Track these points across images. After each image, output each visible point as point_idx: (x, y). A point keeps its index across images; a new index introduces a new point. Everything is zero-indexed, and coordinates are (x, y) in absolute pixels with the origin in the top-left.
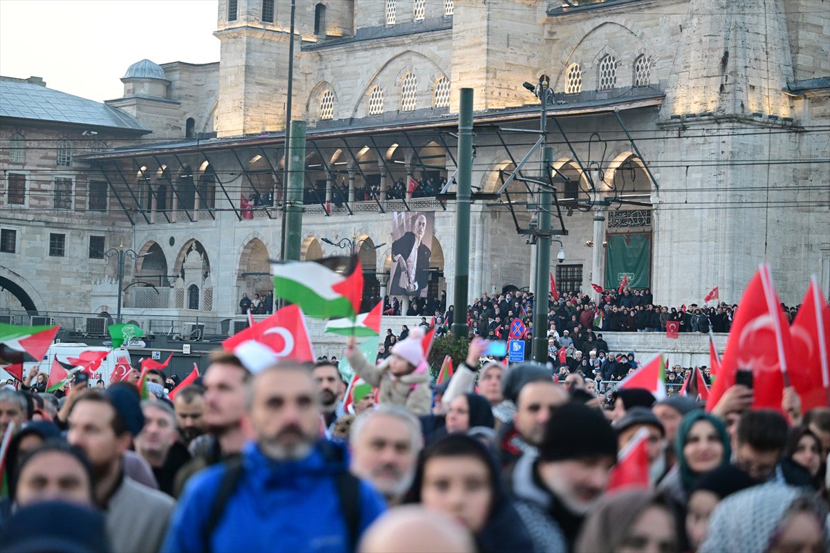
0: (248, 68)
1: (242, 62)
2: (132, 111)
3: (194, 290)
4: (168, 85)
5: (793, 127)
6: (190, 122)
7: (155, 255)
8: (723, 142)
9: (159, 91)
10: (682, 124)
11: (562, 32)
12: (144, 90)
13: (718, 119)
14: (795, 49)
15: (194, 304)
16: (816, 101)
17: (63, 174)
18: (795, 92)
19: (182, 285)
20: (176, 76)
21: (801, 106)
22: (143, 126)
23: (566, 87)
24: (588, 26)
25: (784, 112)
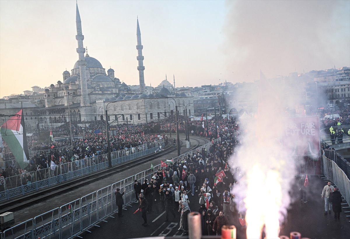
0: (48, 101)
1: (47, 101)
2: (37, 105)
3: (45, 121)
4: (41, 102)
5: (91, 106)
6: (44, 105)
7: (41, 118)
8: (84, 108)
9: (40, 103)
10: (82, 107)
11: (74, 98)
12: (38, 103)
13: (84, 107)
14: (90, 100)
15: (46, 123)
16: (92, 104)
17: (31, 112)
18: (90, 104)
19: (44, 121)
20: (42, 101)
21: (91, 105)
22: (39, 106)
23: (75, 103)
24: (76, 97)
25: (90, 105)
